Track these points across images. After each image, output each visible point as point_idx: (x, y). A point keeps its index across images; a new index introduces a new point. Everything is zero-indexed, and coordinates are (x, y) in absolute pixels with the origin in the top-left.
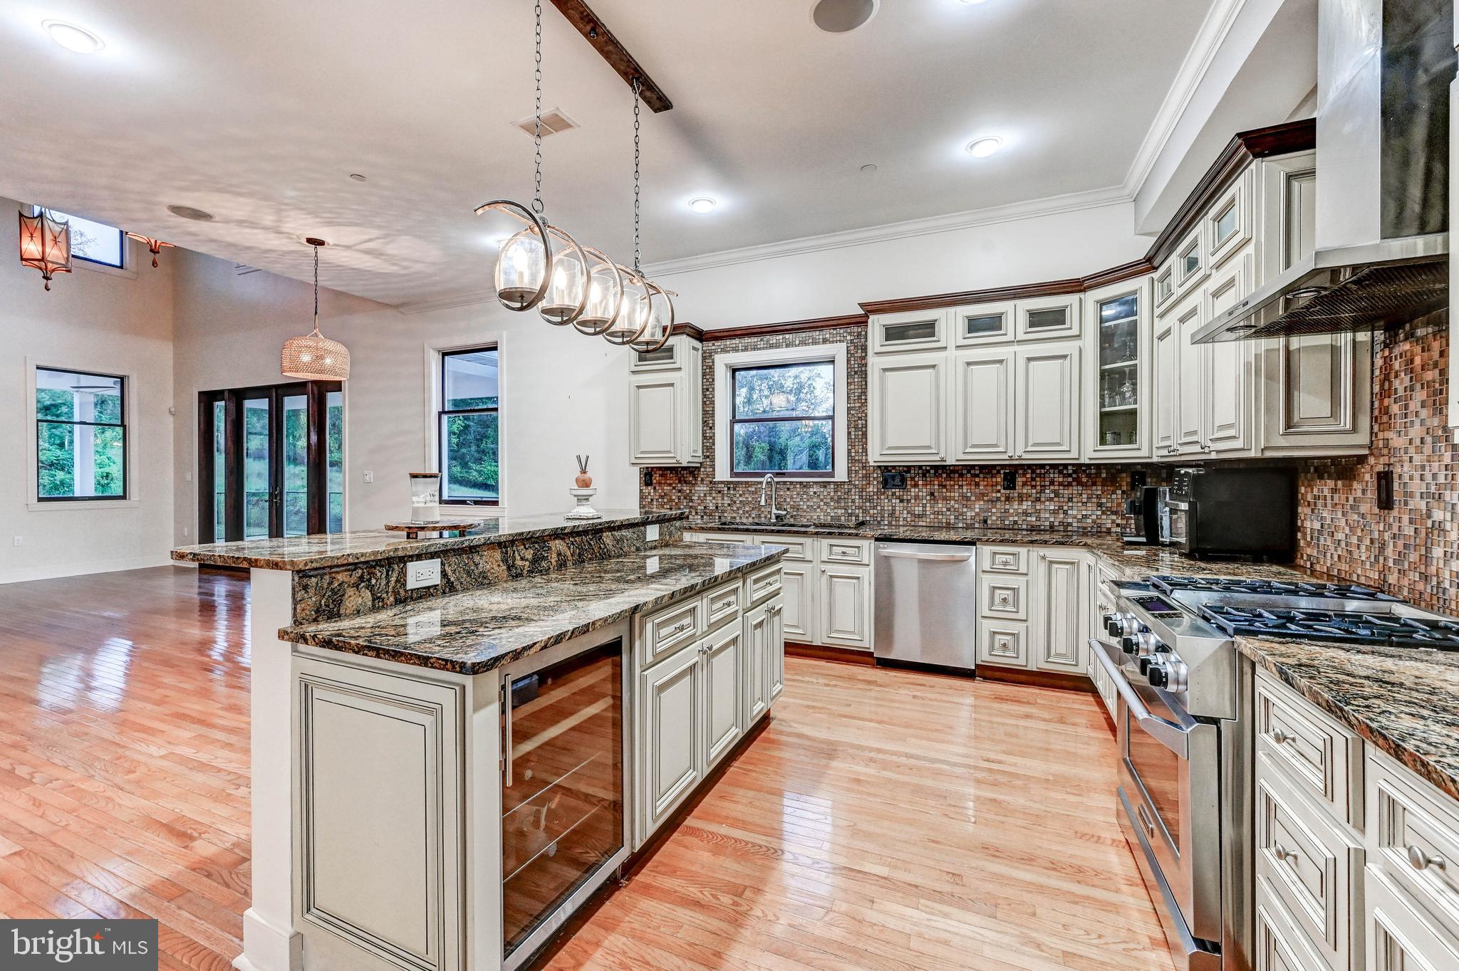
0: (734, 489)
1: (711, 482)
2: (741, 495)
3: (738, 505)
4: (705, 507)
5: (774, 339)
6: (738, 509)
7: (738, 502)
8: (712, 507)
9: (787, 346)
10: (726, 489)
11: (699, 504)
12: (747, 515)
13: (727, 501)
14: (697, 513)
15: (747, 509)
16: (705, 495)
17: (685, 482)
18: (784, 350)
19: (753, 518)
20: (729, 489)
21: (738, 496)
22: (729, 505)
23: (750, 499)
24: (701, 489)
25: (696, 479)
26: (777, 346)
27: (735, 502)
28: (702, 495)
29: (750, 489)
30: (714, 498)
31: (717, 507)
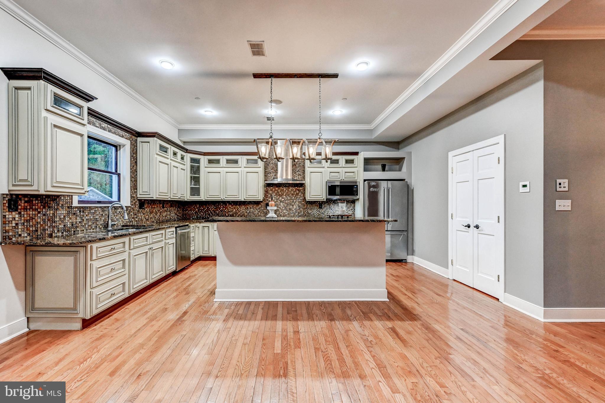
0: (83, 212)
1: (68, 207)
2: (87, 215)
3: (85, 222)
4: (64, 226)
5: (104, 125)
6: (85, 224)
7: (85, 220)
8: (69, 225)
9: (109, 131)
10: (78, 211)
11: (60, 224)
12: (90, 228)
13: (79, 220)
14: (58, 231)
15: (90, 224)
16: (64, 216)
17: (49, 207)
18: (107, 132)
19: (93, 229)
20: (80, 211)
21: (85, 216)
22: (80, 222)
23: (92, 218)
24: (62, 212)
25: (58, 205)
26: (104, 129)
27: (83, 220)
28: (62, 217)
29: (92, 211)
30: (71, 219)
31: (72, 225)
